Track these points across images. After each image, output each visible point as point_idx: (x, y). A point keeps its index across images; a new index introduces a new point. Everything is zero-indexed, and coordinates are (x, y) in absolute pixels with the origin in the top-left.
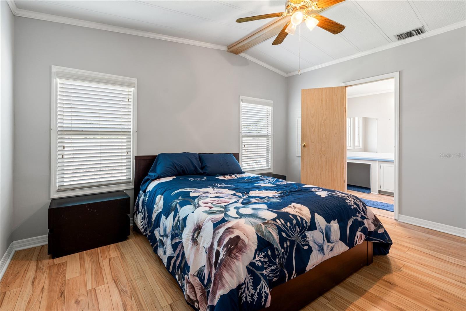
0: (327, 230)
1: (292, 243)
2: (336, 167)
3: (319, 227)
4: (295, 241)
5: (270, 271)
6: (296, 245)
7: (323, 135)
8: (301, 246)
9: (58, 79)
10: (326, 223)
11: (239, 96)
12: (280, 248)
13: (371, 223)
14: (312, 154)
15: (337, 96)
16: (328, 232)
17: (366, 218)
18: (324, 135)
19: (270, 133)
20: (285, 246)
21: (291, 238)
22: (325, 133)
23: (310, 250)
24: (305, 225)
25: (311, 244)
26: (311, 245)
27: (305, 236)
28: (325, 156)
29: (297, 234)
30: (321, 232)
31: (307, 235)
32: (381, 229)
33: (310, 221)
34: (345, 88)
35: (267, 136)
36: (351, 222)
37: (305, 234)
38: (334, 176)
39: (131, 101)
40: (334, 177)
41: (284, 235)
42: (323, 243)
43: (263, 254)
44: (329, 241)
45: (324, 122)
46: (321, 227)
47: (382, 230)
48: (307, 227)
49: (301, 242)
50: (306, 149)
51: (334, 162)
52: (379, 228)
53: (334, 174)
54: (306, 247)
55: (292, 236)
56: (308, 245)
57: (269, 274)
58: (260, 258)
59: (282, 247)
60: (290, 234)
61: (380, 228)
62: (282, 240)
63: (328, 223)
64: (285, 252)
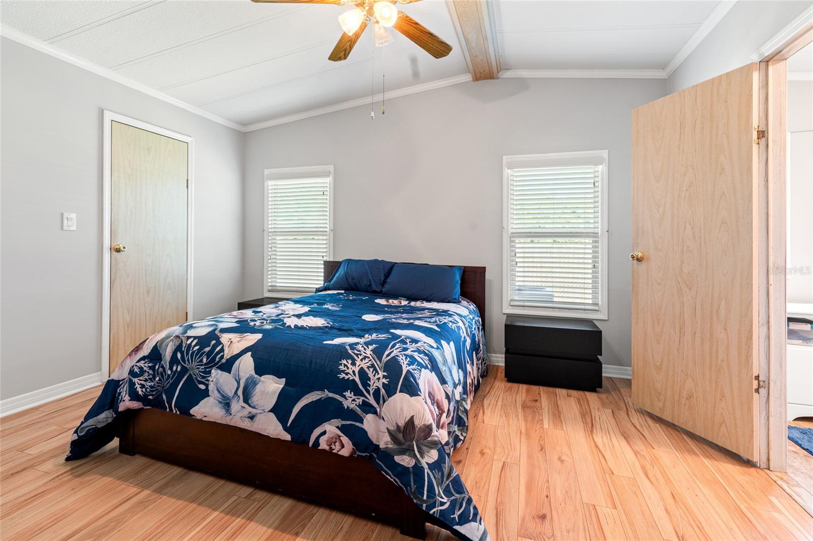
0: (249, 383)
1: (185, 370)
2: (725, 329)
3: (236, 371)
4: (188, 370)
5: (149, 386)
6: (188, 375)
7: (685, 228)
8: (196, 381)
9: (269, 182)
10: (253, 373)
11: (502, 157)
12: (168, 368)
13: (386, 431)
14: (658, 283)
15: (726, 101)
16: (249, 386)
17: (375, 413)
18: (688, 227)
19: (600, 227)
20: (174, 368)
21: (185, 363)
22: (690, 224)
23: (205, 394)
24: (217, 360)
25: (212, 387)
26: (210, 388)
27: (210, 372)
28: (690, 289)
29: (196, 364)
30: (237, 381)
31: (212, 373)
32: (407, 457)
33: (228, 358)
34: (767, 66)
35: (594, 235)
36: (318, 397)
37: (211, 371)
38: (717, 358)
39: (327, 195)
40: (719, 361)
41: (179, 355)
42: (233, 397)
43: (150, 365)
44: (246, 401)
45: (687, 190)
46: (240, 373)
47: (407, 461)
48: (220, 364)
49: (197, 376)
50: (643, 266)
51: (717, 312)
52: (402, 452)
53: (717, 350)
54: (202, 387)
55: (187, 362)
56: (207, 386)
57: (147, 388)
58: (145, 366)
59: (171, 368)
60: (186, 359)
61: (408, 453)
62: (174, 360)
63: (256, 374)
64: (171, 376)
